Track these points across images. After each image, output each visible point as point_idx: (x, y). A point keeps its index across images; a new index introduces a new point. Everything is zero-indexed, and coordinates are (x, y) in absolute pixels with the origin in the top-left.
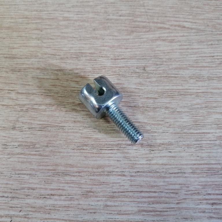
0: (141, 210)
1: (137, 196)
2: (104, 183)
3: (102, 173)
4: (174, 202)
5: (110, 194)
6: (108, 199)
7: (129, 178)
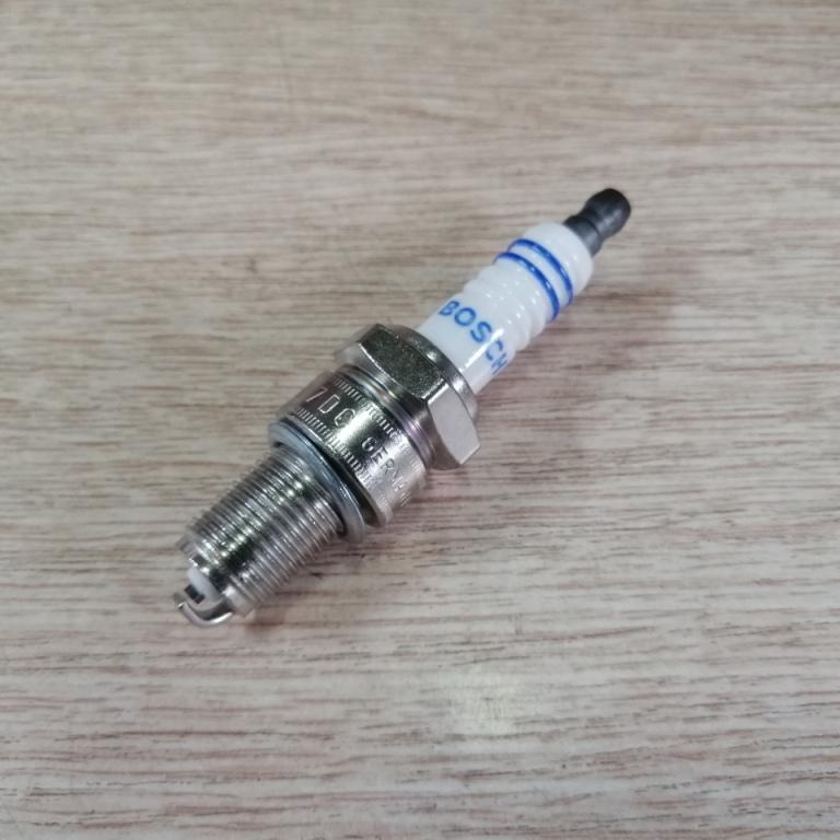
0: (178, 807)
1: (167, 751)
2: (40, 699)
3: (39, 664)
4: (313, 772)
5: (58, 746)
6: (51, 764)
7: (143, 680)
